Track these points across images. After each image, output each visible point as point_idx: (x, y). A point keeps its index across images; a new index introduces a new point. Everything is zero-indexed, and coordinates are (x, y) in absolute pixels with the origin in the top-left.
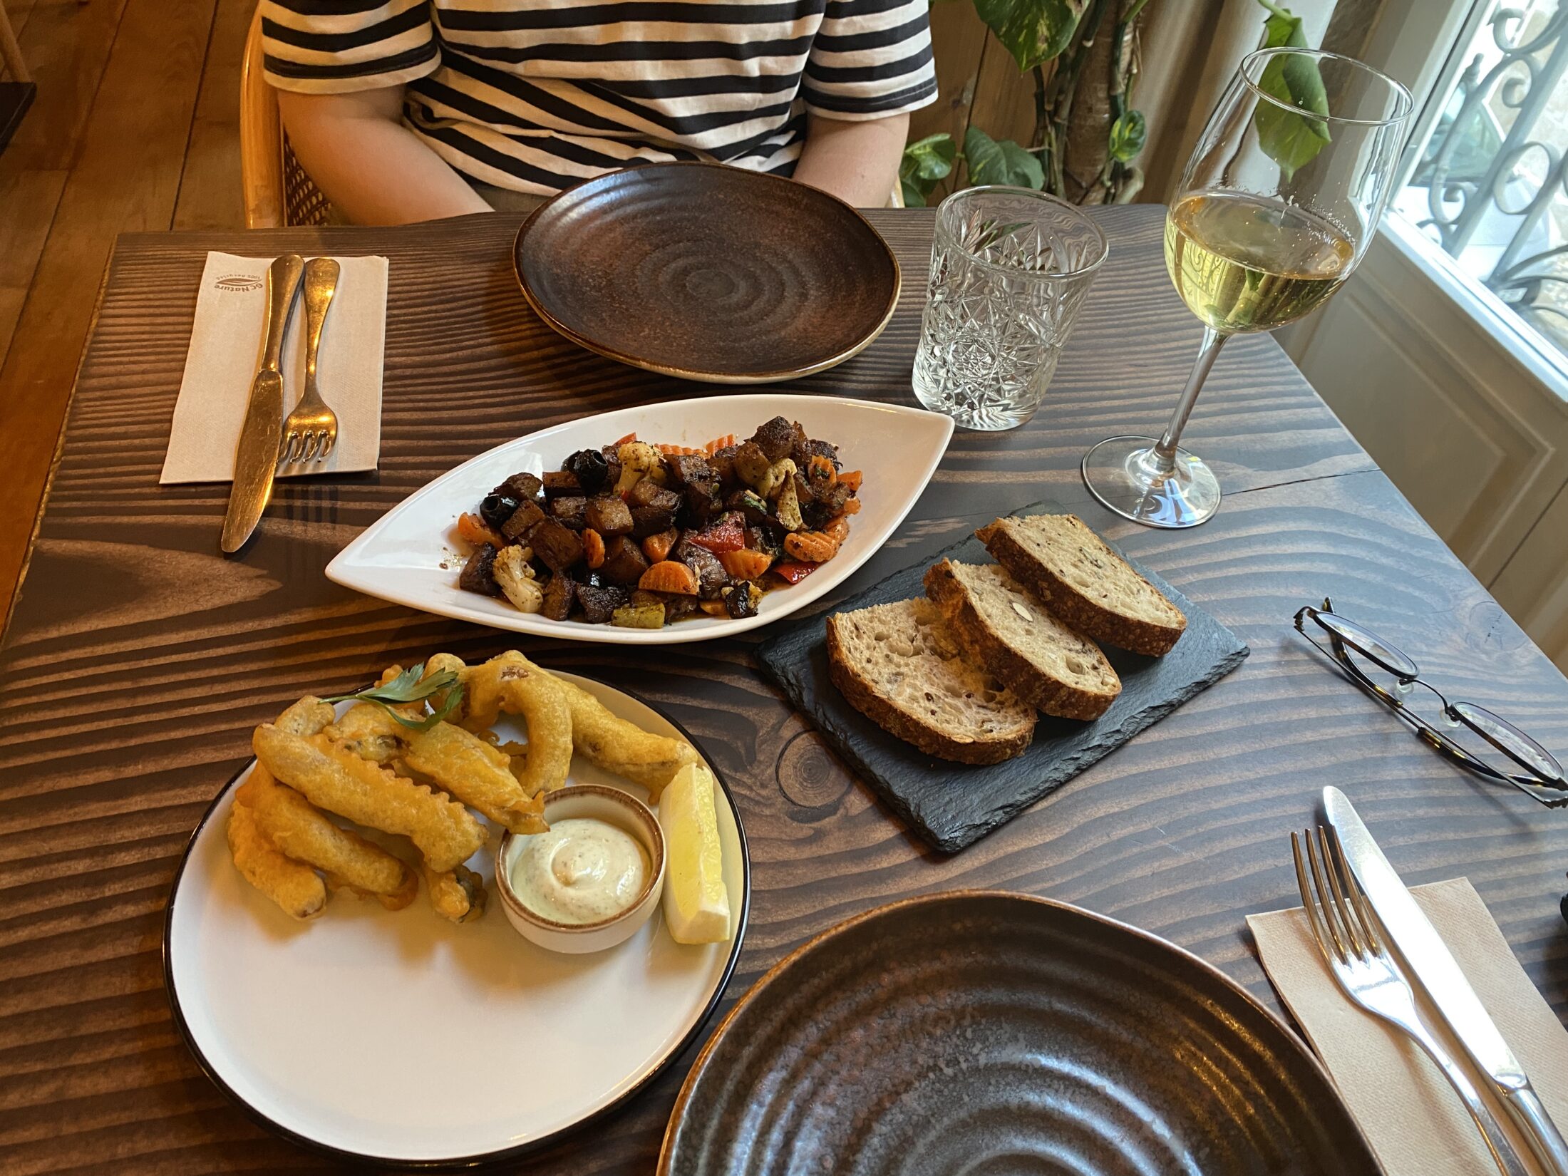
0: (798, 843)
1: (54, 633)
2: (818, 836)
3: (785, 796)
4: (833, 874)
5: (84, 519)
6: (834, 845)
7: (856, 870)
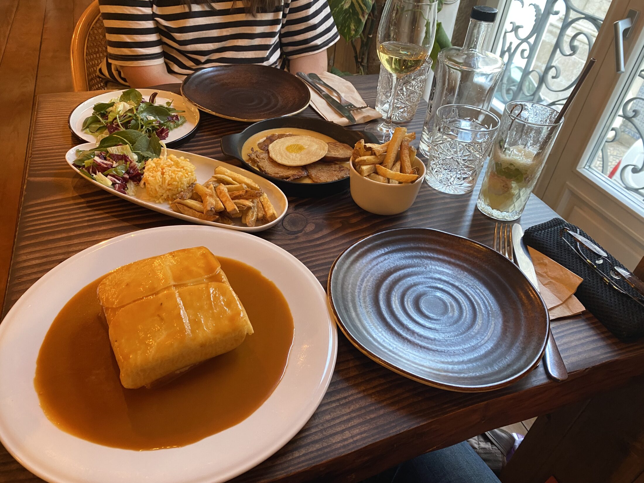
0: (290, 240)
1: (39, 201)
2: (297, 238)
3: (286, 229)
4: (302, 246)
5: (43, 172)
6: (301, 240)
7: (309, 245)
